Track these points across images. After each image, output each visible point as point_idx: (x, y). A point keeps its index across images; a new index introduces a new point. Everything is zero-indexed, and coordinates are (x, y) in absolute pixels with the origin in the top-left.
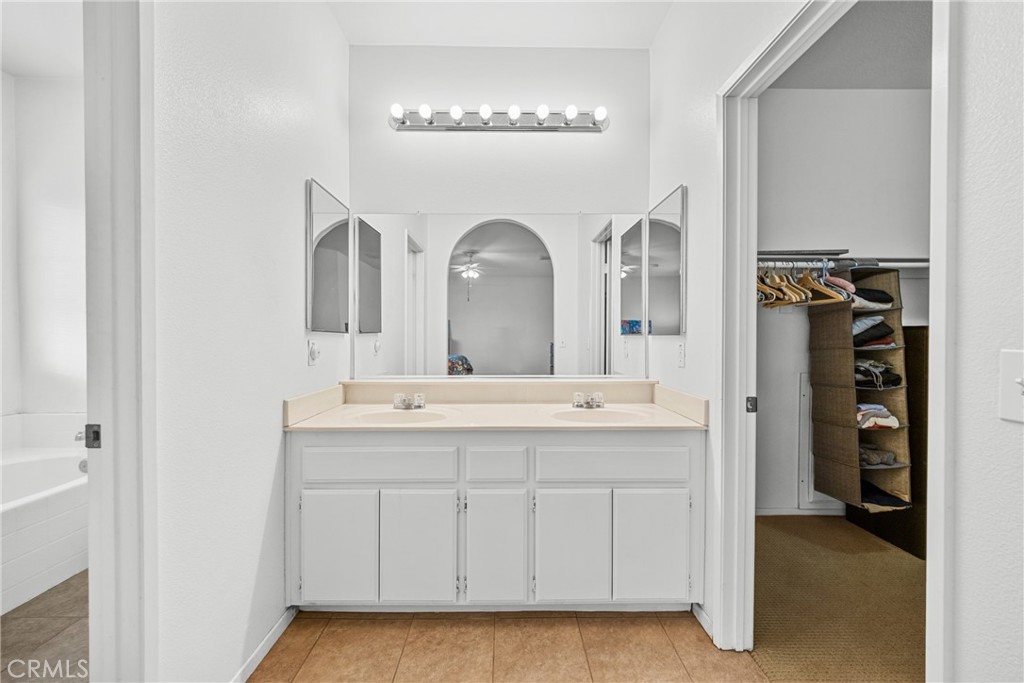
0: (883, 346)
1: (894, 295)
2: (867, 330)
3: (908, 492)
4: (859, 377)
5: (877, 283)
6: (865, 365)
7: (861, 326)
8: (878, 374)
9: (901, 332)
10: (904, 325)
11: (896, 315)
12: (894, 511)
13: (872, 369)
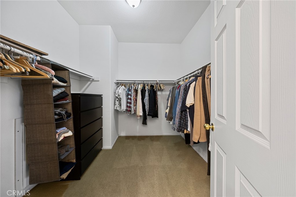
0: (65, 101)
1: (67, 80)
2: (59, 94)
3: (75, 158)
4: (56, 117)
5: (61, 74)
6: (58, 111)
7: (56, 92)
8: (64, 114)
9: (70, 95)
10: (71, 93)
11: (68, 88)
12: (72, 170)
13: (61, 112)
